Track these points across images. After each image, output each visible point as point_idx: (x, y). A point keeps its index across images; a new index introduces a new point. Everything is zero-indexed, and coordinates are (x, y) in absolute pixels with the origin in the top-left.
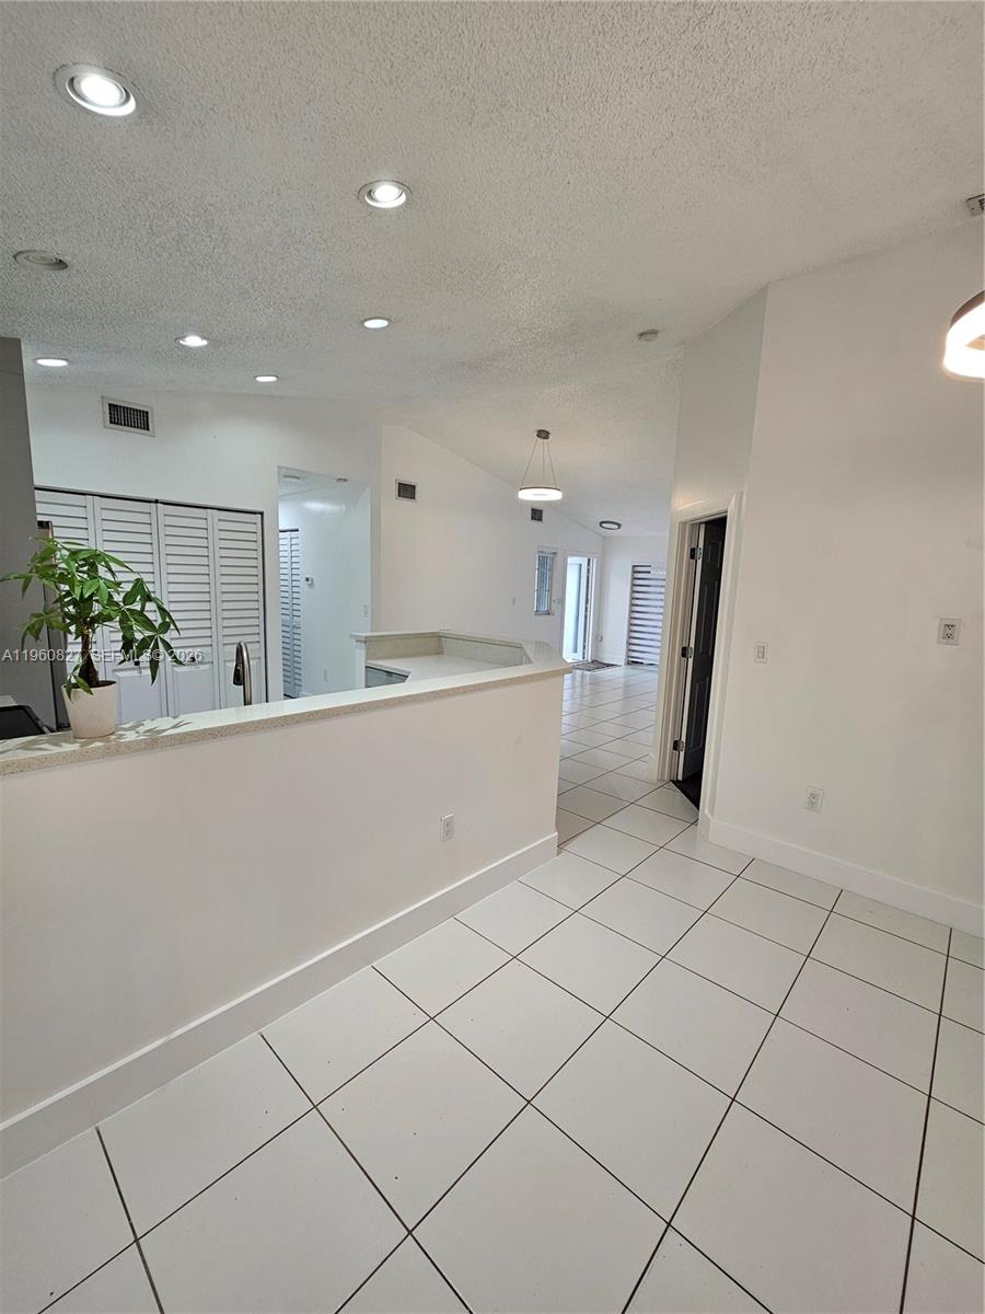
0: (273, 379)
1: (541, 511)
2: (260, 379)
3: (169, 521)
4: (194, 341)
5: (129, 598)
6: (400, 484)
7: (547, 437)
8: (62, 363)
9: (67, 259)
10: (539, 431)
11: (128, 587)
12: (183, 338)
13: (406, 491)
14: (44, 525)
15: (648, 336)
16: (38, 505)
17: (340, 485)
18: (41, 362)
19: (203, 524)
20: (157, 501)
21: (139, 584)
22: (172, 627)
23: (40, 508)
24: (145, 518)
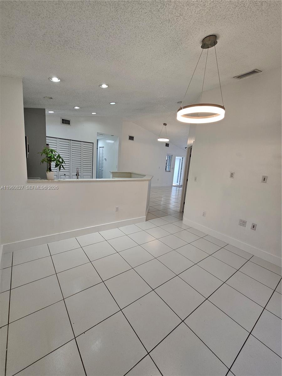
0: (95, 113)
1: (168, 144)
2: (93, 113)
3: (73, 144)
4: (77, 108)
5: (57, 158)
6: (130, 136)
7: (166, 125)
8: (53, 112)
9: (52, 97)
10: (164, 124)
11: (57, 156)
12: (75, 107)
13: (131, 138)
14: (48, 145)
15: (180, 103)
16: (47, 140)
17: (112, 137)
18: (49, 112)
19: (80, 145)
20: (71, 140)
21: (59, 155)
22: (64, 163)
23: (47, 141)
24: (68, 144)
